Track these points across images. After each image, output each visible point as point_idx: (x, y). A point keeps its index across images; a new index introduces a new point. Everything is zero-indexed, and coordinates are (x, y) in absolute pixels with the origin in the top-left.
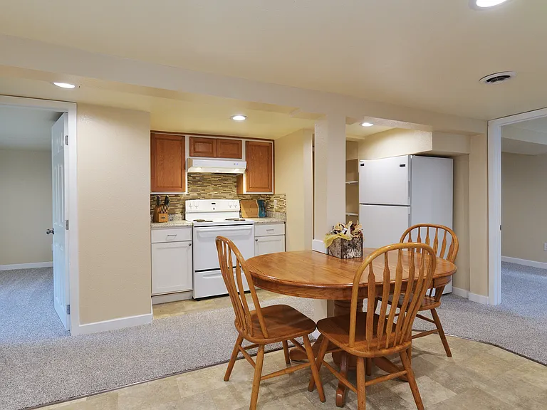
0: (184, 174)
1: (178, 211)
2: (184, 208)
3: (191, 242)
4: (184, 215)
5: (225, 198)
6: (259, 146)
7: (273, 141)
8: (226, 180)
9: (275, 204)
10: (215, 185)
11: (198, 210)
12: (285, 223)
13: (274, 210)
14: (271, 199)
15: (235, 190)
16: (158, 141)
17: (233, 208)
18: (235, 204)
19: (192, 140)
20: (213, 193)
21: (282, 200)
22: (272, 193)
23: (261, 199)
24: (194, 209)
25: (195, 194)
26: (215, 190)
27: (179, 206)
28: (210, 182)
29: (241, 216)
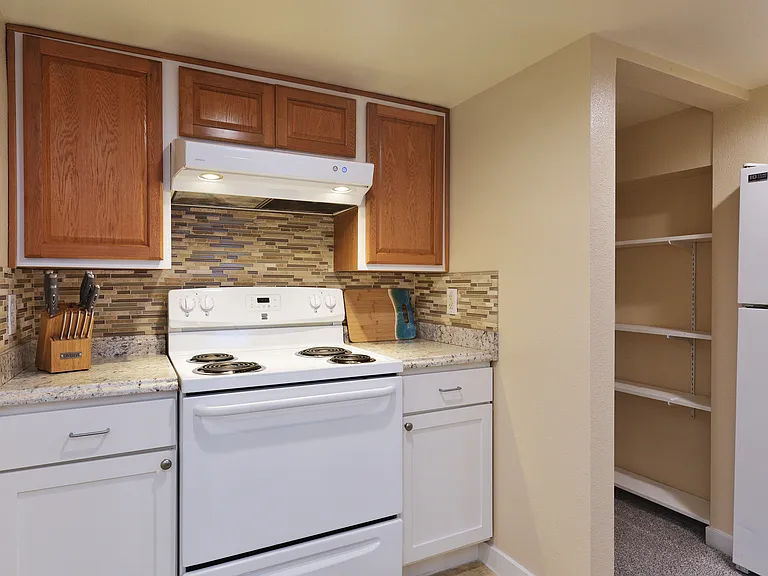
0: (159, 196)
1: (146, 325)
2: (164, 315)
3: (171, 456)
4: (167, 339)
5: (300, 283)
6: (408, 122)
7: (447, 111)
8: (304, 228)
9: (452, 301)
10: (271, 242)
11: (213, 320)
12: (492, 364)
13: (445, 319)
14: (437, 286)
15: (329, 257)
16: (53, 66)
17: (324, 315)
18: (331, 301)
19: (189, 82)
20: (262, 268)
21: (481, 291)
22: (441, 269)
23: (403, 285)
24: (197, 318)
25: (204, 269)
26: (268, 257)
27: (149, 307)
28: (253, 232)
29: (347, 338)
